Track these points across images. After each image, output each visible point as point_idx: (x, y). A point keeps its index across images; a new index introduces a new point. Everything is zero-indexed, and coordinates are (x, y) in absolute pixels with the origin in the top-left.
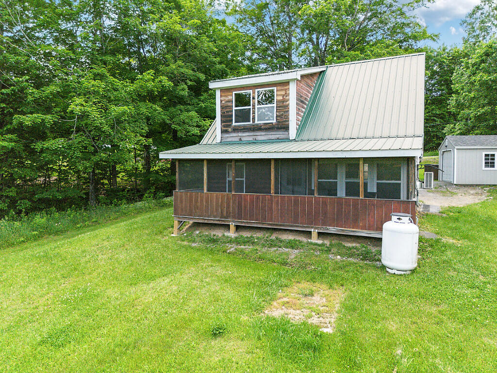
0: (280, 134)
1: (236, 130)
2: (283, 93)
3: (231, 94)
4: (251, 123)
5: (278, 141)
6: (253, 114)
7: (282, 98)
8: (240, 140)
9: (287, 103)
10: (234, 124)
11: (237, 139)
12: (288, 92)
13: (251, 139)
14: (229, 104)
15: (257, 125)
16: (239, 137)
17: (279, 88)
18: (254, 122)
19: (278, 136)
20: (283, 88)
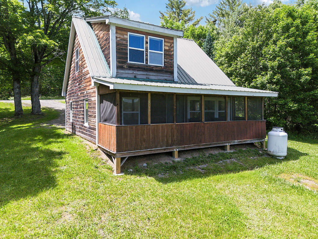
0: (166, 76)
1: (131, 67)
2: (169, 45)
3: (126, 33)
4: (145, 63)
5: (165, 81)
6: (146, 56)
7: (168, 49)
8: (135, 77)
9: (172, 53)
10: (129, 62)
11: (132, 76)
12: (172, 45)
13: (145, 77)
14: (124, 42)
15: (150, 66)
16: (134, 75)
17: (166, 40)
18: (147, 63)
19: (166, 78)
20: (169, 41)
